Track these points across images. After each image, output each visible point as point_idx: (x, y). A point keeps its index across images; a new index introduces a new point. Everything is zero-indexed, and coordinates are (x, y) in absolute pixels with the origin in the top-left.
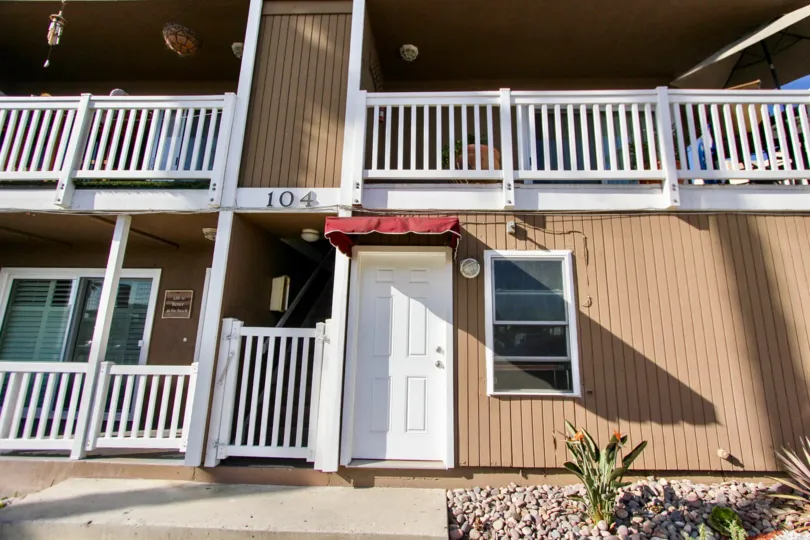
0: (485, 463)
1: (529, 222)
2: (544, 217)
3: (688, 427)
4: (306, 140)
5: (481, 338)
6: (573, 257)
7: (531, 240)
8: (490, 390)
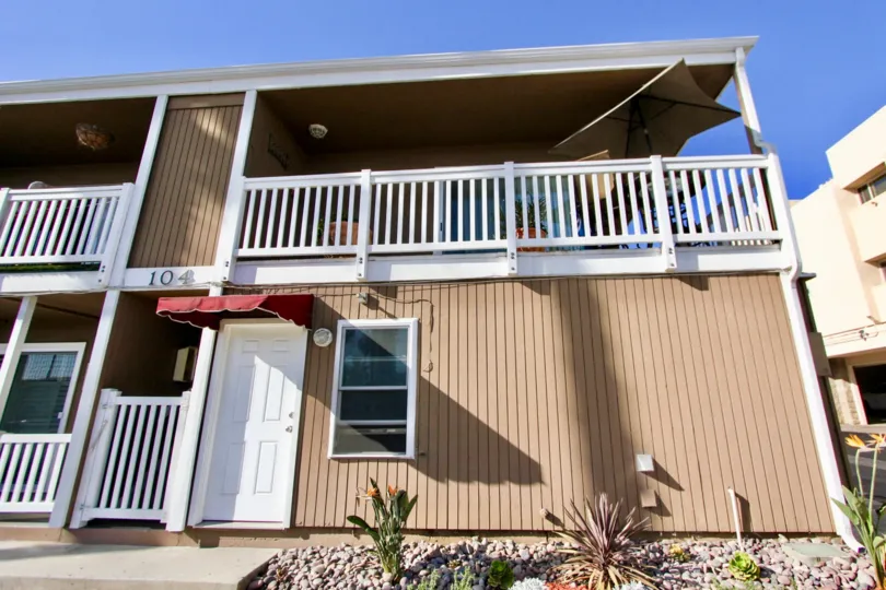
0: (319, 523)
1: (381, 292)
2: (396, 287)
3: (515, 488)
4: (192, 223)
5: (327, 403)
6: (420, 325)
7: (382, 310)
8: (330, 454)
